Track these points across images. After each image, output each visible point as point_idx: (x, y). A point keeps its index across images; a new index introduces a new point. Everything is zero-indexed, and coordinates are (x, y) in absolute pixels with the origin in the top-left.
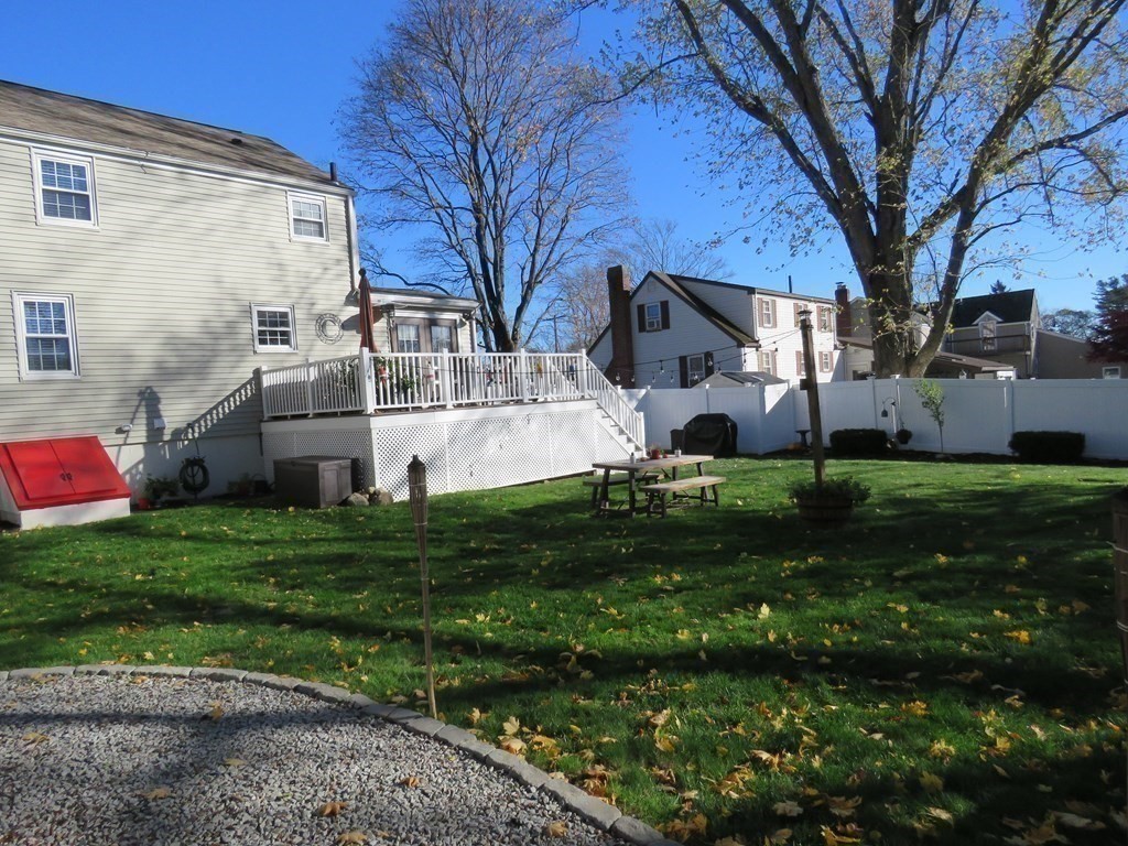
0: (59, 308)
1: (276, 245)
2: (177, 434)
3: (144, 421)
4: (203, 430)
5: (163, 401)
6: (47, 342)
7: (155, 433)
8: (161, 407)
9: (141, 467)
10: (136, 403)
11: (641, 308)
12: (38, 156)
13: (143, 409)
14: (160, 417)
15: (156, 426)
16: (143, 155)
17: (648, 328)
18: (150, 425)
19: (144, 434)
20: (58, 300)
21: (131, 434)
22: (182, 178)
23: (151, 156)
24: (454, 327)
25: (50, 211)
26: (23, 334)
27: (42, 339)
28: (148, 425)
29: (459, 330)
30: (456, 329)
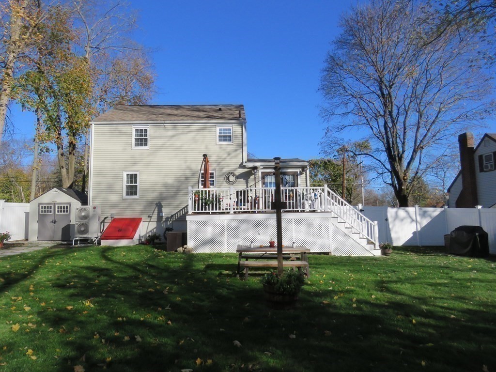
0: (136, 175)
1: (208, 147)
2: (167, 219)
3: (157, 213)
4: (177, 218)
5: (164, 207)
6: (132, 186)
7: (160, 218)
8: (163, 209)
9: (155, 230)
10: (155, 207)
11: (481, 157)
12: (134, 128)
13: (157, 209)
14: (162, 212)
15: (161, 215)
16: (164, 122)
17: (485, 170)
18: (158, 214)
19: (156, 218)
20: (136, 173)
21: (152, 218)
22: (175, 128)
23: (166, 122)
24: (295, 175)
25: (137, 145)
26: (125, 184)
27: (131, 186)
28: (158, 215)
29: (299, 177)
30: (297, 176)
